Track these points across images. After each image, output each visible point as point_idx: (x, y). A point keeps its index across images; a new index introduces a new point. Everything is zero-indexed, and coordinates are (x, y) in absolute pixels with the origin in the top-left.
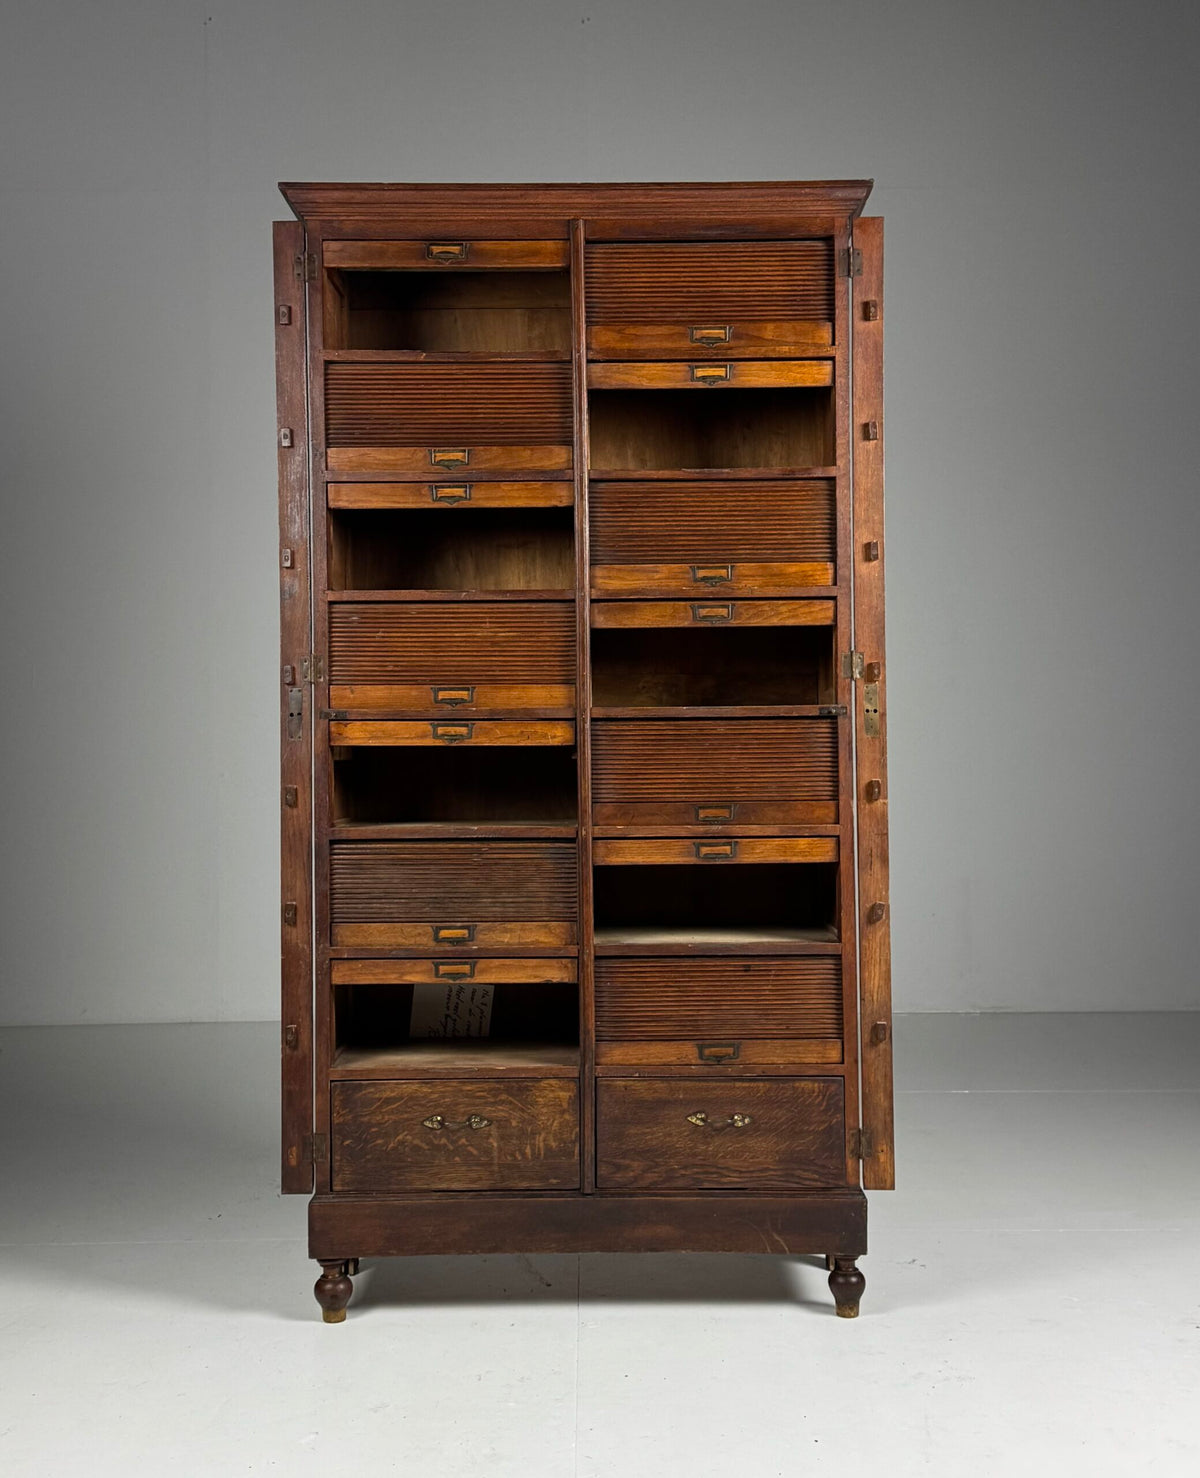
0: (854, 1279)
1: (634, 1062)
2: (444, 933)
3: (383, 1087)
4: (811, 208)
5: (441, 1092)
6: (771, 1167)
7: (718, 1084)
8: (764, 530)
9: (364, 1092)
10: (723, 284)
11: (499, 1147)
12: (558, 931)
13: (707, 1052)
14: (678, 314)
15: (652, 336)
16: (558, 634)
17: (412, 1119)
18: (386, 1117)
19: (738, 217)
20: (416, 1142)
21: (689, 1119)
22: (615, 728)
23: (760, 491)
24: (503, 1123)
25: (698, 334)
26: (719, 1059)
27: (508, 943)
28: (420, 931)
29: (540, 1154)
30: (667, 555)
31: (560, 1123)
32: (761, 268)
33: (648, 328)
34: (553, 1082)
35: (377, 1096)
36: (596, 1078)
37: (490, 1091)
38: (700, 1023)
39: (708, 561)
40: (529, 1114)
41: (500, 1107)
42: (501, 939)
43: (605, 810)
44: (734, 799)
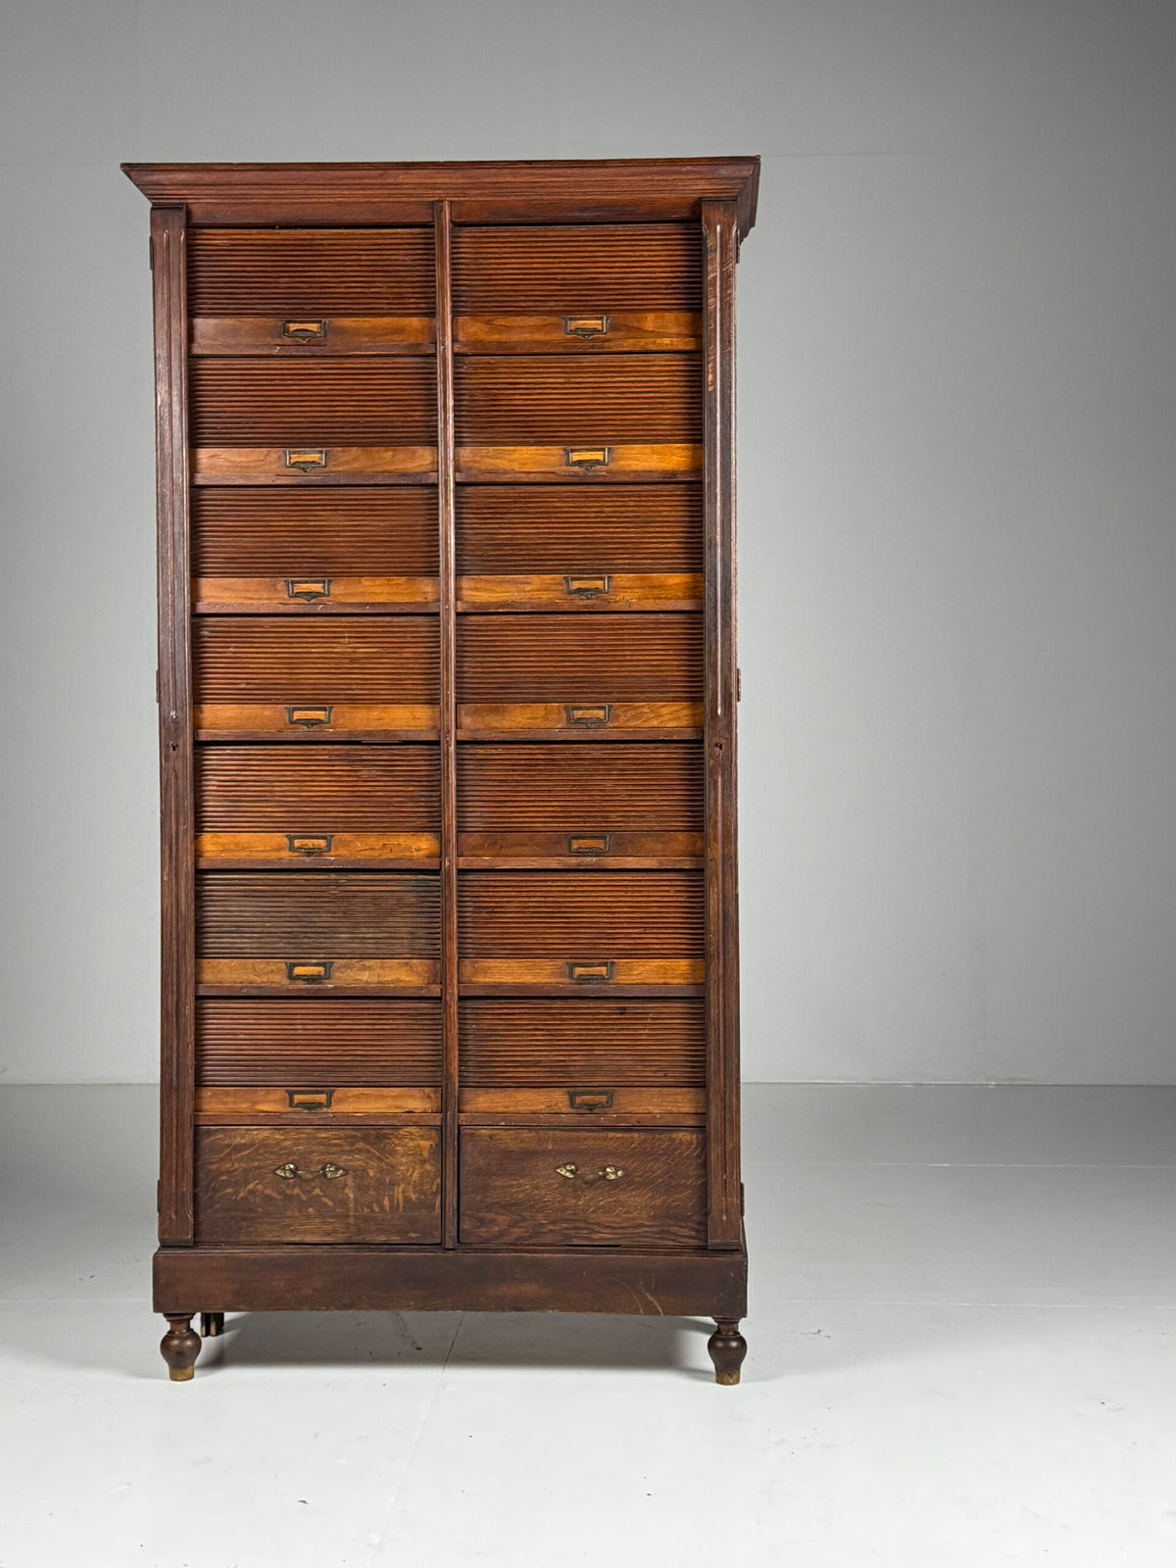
0: (734, 1344)
1: (500, 1109)
2: (298, 970)
3: (233, 1133)
4: (695, 188)
5: (295, 1139)
6: (646, 1223)
7: (590, 1134)
8: (644, 538)
9: (212, 1138)
10: (600, 270)
11: (354, 1198)
12: (420, 969)
13: (578, 1100)
14: (552, 304)
15: (524, 327)
16: (421, 650)
17: (264, 1168)
18: (236, 1165)
19: (615, 197)
20: (268, 1191)
21: (558, 1171)
22: (482, 751)
23: (640, 496)
24: (360, 1174)
25: (573, 325)
26: (591, 1107)
27: (367, 982)
28: (274, 968)
29: (398, 1207)
30: (539, 565)
31: (421, 1173)
32: (642, 253)
33: (519, 318)
34: (413, 1130)
35: (226, 1142)
36: (459, 1126)
37: (346, 1138)
38: (572, 1069)
39: (582, 571)
40: (387, 1164)
41: (357, 1156)
42: (360, 978)
43: (471, 840)
44: (609, 829)
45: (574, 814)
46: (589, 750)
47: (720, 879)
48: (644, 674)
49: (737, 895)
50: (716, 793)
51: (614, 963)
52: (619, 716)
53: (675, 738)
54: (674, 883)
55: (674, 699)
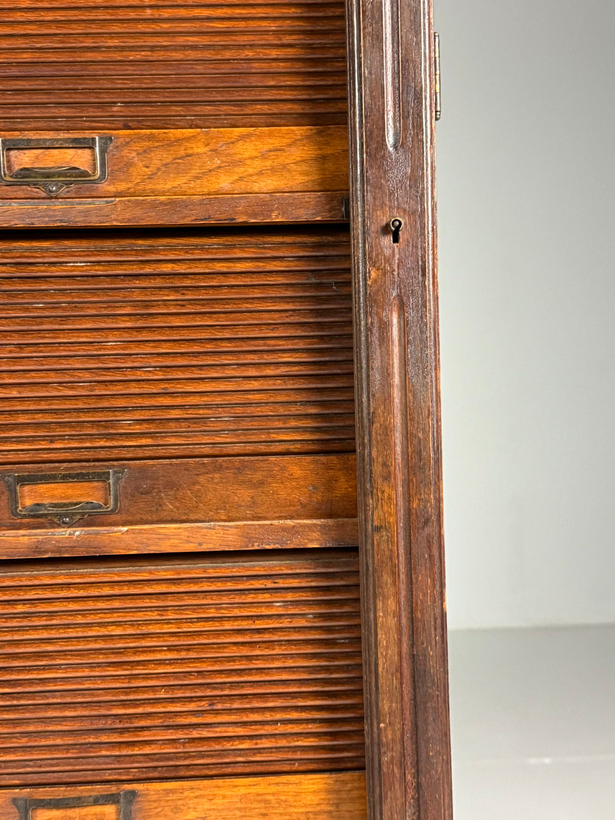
44: (115, 454)
45: (22, 419)
46: (57, 254)
47: (403, 577)
48: (192, 55)
49: (443, 615)
50: (389, 353)
51: (133, 793)
52: (130, 164)
53: (276, 218)
54: (281, 583)
55: (273, 120)
